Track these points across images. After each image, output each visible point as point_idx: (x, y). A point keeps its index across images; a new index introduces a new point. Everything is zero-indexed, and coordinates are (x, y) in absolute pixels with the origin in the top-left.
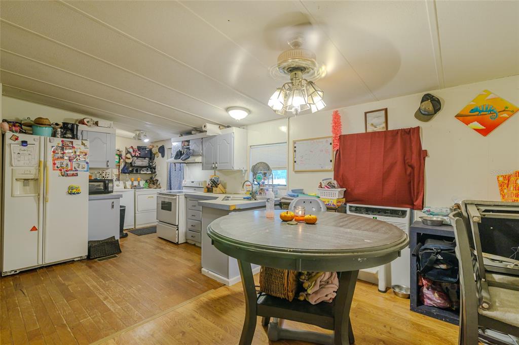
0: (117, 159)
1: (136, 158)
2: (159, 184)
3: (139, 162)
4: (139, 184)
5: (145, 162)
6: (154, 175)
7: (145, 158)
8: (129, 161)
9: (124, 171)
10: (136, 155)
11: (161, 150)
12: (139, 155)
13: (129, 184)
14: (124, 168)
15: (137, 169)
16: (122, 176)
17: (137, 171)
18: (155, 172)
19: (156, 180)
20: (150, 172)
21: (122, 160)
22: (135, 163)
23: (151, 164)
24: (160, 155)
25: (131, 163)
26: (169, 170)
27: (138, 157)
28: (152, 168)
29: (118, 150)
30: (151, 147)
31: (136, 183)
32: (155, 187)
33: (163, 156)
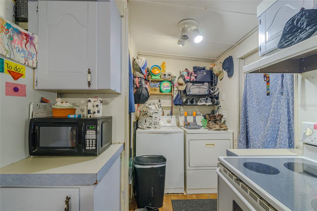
0: (168, 86)
1: (191, 84)
2: (225, 121)
3: (195, 90)
4: (195, 121)
5: (203, 89)
6: (216, 107)
7: (203, 82)
8: (182, 88)
9: (177, 102)
10: (192, 80)
11: (227, 65)
12: (195, 80)
13: (182, 119)
14: (176, 98)
15: (193, 99)
16: (176, 109)
17: (192, 102)
18: (217, 104)
19: (219, 115)
20: (211, 103)
21: (176, 89)
22: (190, 91)
23: (212, 92)
24: (225, 73)
25: (185, 91)
27: (194, 82)
28: (214, 98)
29: (169, 75)
30: (211, 66)
31: (190, 119)
32: (218, 127)
33: (230, 75)
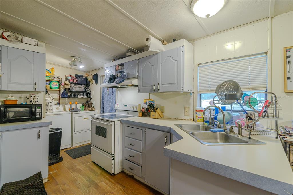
0: (56, 85)
1: (73, 85)
2: (94, 106)
3: (76, 88)
4: (76, 107)
5: (82, 88)
6: (89, 99)
7: (81, 85)
8: (68, 87)
9: (63, 96)
10: (74, 82)
11: (95, 77)
12: (76, 82)
13: (67, 107)
14: (63, 93)
15: (75, 94)
16: (62, 100)
17: (74, 96)
18: (90, 97)
19: (91, 103)
20: (86, 97)
21: (62, 87)
22: (73, 89)
23: (87, 90)
24: (94, 82)
25: (69, 89)
26: (102, 95)
27: (75, 84)
28: (88, 94)
29: (58, 78)
30: (86, 75)
31: (73, 106)
32: (90, 109)
33: (97, 83)
